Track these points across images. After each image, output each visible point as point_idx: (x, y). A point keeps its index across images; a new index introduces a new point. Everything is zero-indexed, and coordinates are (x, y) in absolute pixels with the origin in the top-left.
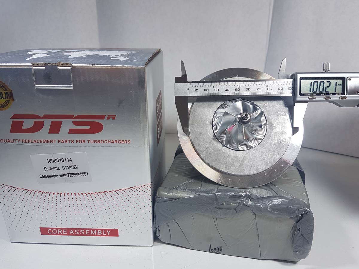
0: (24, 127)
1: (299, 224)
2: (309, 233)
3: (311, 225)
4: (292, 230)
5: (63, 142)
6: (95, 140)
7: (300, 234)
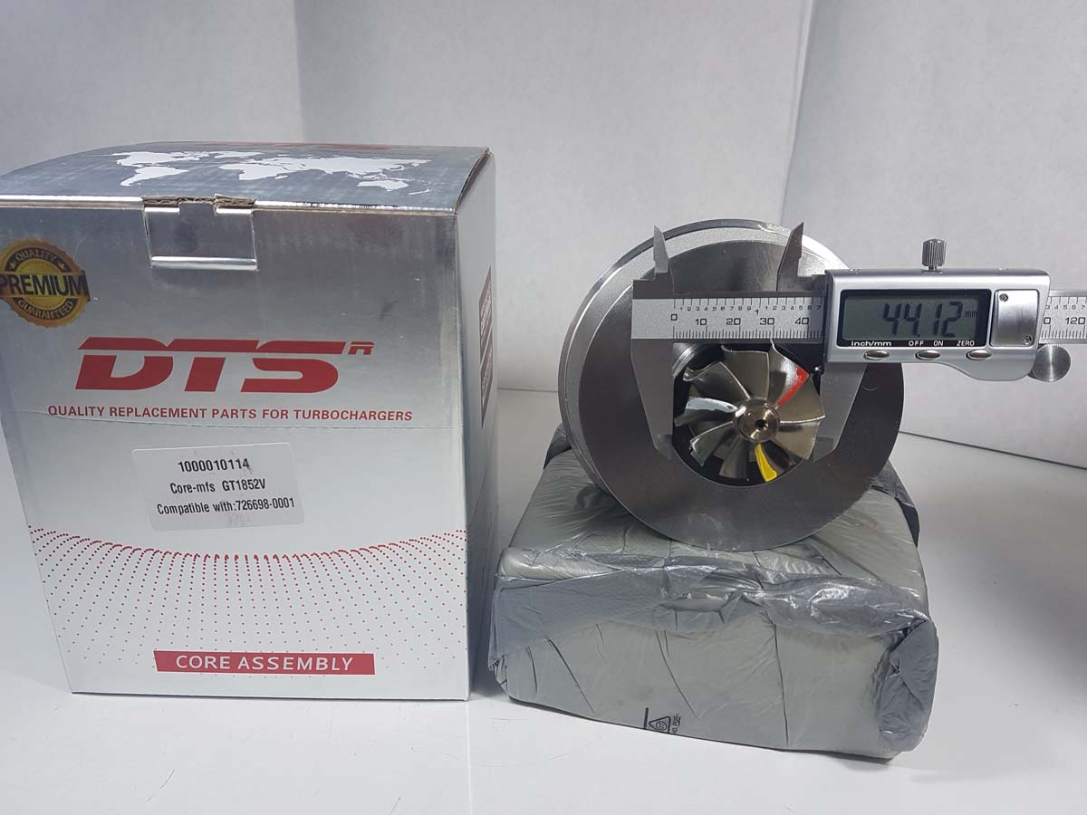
0: (118, 372)
1: (896, 654)
2: (924, 679)
3: (928, 657)
4: (876, 671)
5: (225, 414)
6: (314, 411)
7: (899, 682)
